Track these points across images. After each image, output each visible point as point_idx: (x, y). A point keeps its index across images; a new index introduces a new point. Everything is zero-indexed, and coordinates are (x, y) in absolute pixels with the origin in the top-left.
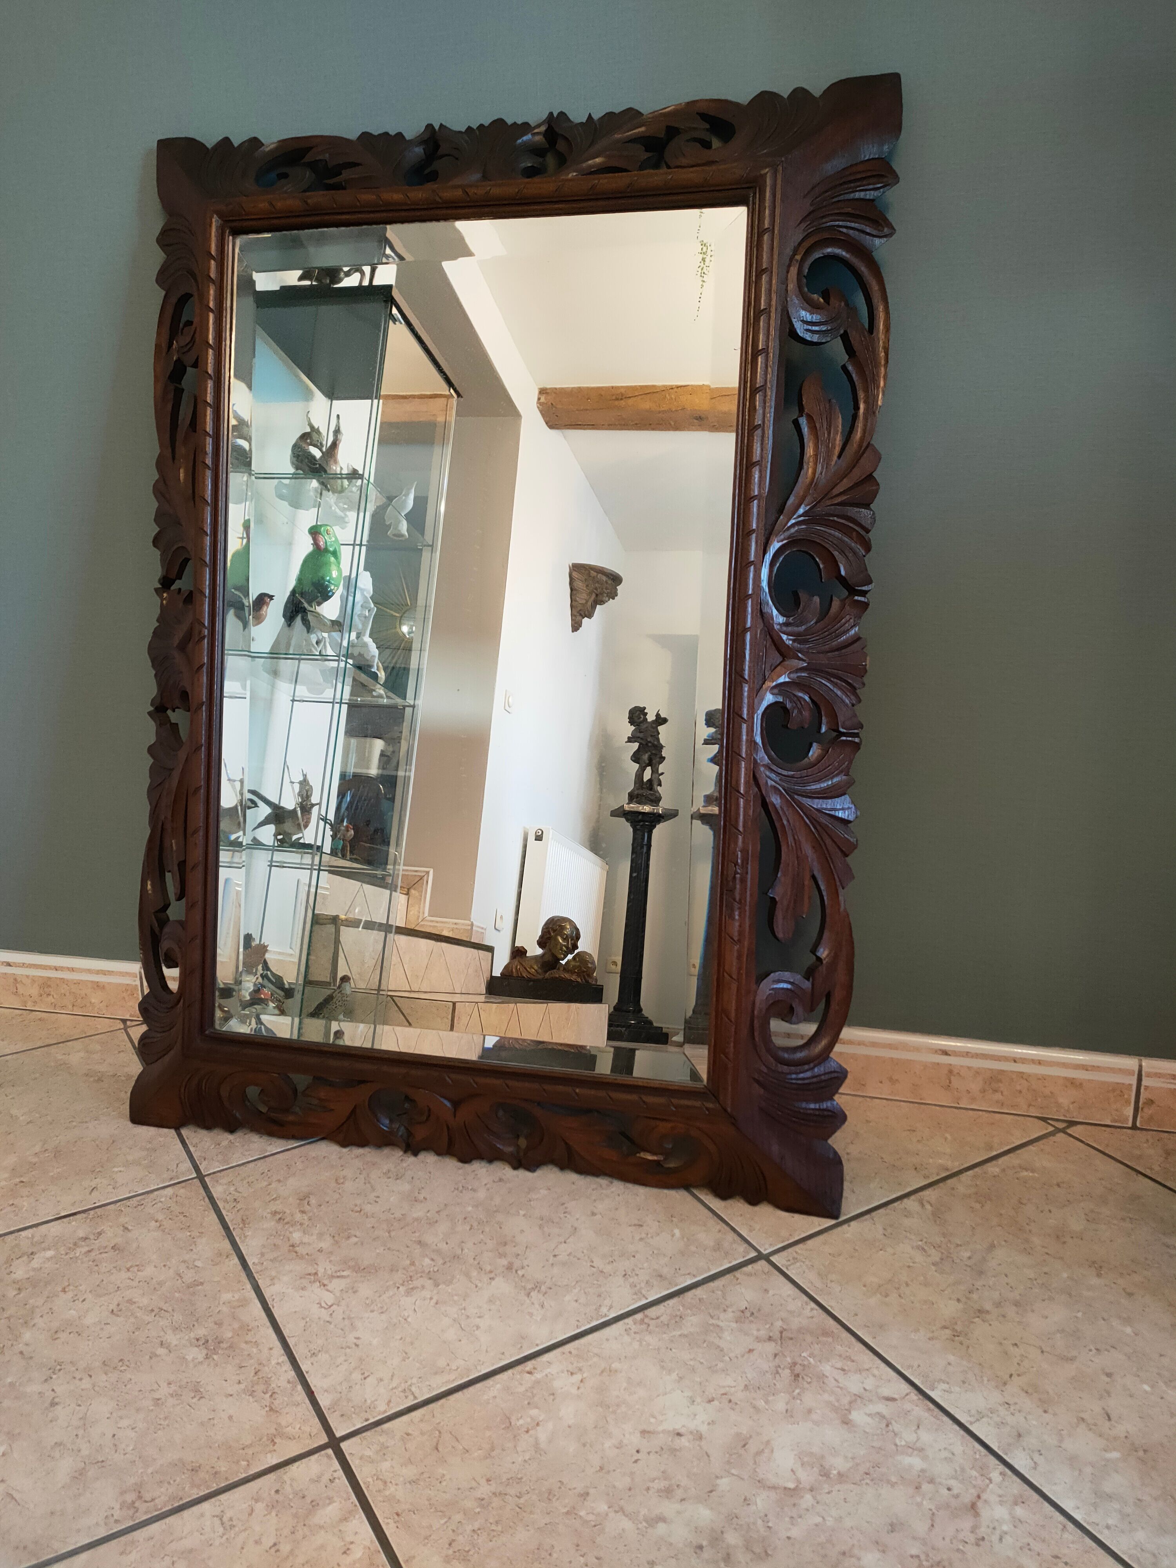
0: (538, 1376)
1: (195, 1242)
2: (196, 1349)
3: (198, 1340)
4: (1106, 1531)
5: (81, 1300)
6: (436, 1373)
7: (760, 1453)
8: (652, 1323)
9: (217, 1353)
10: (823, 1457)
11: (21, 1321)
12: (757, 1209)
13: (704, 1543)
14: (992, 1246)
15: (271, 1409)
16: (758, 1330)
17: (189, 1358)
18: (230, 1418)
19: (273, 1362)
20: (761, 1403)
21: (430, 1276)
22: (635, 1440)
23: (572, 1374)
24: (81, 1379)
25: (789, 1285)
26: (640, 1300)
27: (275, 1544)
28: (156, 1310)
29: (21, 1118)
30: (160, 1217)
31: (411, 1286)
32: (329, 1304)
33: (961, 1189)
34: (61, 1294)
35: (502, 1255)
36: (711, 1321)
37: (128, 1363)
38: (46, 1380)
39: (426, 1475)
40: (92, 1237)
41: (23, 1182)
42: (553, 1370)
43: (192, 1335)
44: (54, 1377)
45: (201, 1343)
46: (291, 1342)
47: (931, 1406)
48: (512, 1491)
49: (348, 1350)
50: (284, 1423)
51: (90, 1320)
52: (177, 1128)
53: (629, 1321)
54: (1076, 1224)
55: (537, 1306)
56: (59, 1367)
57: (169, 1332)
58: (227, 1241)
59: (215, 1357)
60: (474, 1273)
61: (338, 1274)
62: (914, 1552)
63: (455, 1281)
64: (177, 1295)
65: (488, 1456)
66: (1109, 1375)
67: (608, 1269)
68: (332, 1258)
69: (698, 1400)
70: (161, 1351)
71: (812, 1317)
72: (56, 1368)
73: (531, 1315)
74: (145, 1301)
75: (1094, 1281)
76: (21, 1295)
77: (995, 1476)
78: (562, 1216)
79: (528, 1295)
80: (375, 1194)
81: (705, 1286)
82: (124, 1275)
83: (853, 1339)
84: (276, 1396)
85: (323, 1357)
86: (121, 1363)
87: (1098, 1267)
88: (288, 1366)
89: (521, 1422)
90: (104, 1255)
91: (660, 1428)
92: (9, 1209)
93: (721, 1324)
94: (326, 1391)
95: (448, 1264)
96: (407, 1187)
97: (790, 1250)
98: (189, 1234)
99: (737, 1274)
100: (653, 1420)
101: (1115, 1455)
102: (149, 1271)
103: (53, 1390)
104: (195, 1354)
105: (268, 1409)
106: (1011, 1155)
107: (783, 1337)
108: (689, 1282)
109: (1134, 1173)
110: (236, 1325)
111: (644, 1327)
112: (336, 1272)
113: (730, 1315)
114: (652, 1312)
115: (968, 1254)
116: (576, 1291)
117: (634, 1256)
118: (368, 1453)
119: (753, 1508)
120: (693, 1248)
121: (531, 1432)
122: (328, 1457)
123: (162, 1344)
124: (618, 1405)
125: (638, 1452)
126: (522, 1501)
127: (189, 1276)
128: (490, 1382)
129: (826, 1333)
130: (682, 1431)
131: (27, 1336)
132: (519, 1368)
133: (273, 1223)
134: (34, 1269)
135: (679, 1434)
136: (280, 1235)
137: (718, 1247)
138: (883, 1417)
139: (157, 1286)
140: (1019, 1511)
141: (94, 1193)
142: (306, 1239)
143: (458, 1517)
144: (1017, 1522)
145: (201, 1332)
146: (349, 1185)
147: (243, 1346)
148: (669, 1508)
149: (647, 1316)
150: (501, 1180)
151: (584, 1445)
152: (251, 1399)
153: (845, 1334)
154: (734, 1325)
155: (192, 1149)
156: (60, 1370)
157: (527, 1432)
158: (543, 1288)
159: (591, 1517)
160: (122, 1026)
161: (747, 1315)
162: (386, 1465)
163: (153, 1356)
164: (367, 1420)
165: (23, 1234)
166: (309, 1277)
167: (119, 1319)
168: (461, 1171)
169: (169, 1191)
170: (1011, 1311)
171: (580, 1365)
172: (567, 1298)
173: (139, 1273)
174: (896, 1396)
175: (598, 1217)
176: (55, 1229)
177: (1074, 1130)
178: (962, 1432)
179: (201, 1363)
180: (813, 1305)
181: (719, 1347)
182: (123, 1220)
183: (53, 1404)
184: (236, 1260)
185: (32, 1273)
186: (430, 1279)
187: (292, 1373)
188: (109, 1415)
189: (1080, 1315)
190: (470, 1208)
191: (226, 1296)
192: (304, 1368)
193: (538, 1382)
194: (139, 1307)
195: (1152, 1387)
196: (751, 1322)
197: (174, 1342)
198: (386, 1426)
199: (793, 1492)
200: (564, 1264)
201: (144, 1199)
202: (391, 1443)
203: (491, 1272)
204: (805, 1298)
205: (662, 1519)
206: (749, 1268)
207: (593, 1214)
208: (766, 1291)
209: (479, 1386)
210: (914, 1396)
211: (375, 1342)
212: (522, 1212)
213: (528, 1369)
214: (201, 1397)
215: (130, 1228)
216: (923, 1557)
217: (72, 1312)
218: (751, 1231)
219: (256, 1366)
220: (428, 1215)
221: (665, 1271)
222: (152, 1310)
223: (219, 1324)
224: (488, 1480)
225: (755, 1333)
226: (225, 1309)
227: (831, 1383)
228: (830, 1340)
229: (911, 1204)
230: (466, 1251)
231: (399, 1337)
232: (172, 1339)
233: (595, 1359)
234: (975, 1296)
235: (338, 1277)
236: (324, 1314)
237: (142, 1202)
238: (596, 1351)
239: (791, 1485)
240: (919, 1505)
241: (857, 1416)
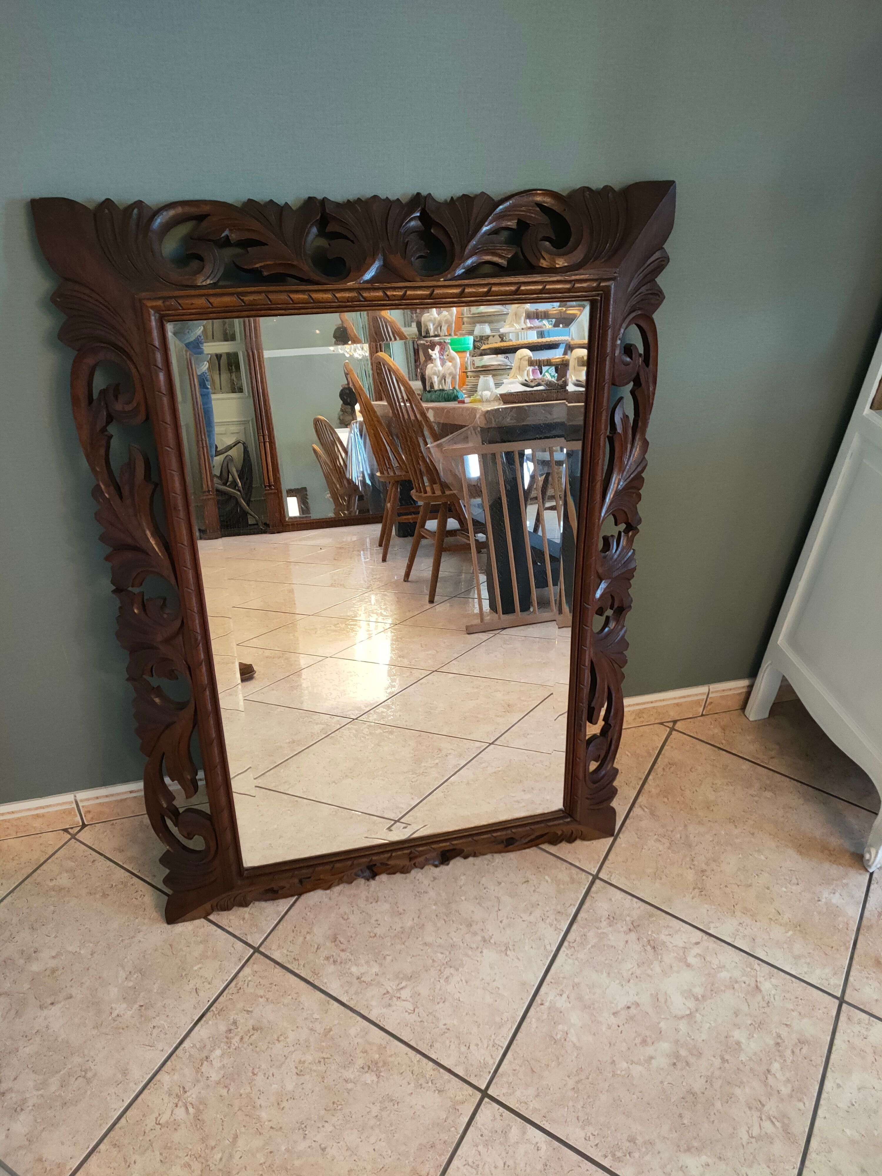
0: (547, 1004)
1: (299, 1002)
2: (367, 1075)
3: (363, 1068)
4: (806, 976)
5: (271, 1075)
6: (500, 1027)
7: (666, 1002)
8: (575, 945)
9: (381, 1072)
10: (691, 990)
11: (249, 1107)
12: (573, 844)
13: (675, 1061)
14: (685, 826)
15: (439, 1091)
16: (622, 927)
17: (369, 1082)
18: (423, 1106)
19: (415, 1062)
20: (649, 972)
21: (448, 964)
22: (613, 1020)
23: (561, 995)
24: (323, 1126)
25: (618, 892)
26: (560, 933)
27: (505, 1164)
28: (322, 1060)
29: (82, 952)
30: (261, 992)
31: (445, 977)
32: (412, 1009)
33: (654, 791)
34: (255, 1077)
35: (475, 934)
36: (600, 931)
37: (338, 1103)
38: (304, 1137)
39: (540, 1089)
40: (232, 1027)
41: (142, 1006)
42: (551, 997)
43: (357, 1066)
44: (306, 1132)
45: (366, 1069)
46: (412, 1043)
47: (715, 939)
48: (583, 1077)
49: (447, 1035)
50: (452, 1096)
51: (290, 1086)
52: (206, 918)
53: (563, 949)
54: (711, 796)
55: (516, 960)
56: (303, 1126)
57: (343, 1071)
58: (318, 993)
59: (382, 1074)
60: (470, 953)
61: (400, 986)
62: (750, 1022)
63: (464, 962)
64: (324, 1044)
65: (559, 1064)
66: (768, 888)
67: (532, 918)
68: (388, 977)
69: (624, 983)
70: (350, 1086)
71: (639, 908)
72: (302, 1127)
73: (517, 967)
74: (309, 1058)
75: (736, 831)
76: (232, 1090)
77: (756, 967)
78: (485, 891)
79: (506, 954)
80: (374, 919)
81: (582, 909)
82: (279, 1046)
83: (663, 914)
84: (434, 1082)
85: (437, 1045)
86: (335, 1105)
87: (732, 820)
88: (425, 1061)
89: (559, 1036)
90: (253, 1037)
91: (619, 1008)
92: (155, 1032)
93: (604, 931)
94: (456, 1066)
95: (452, 953)
96: (387, 906)
97: (604, 867)
98: (290, 997)
99: (592, 894)
100: (613, 1005)
101: (790, 933)
102: (292, 1036)
103: (314, 1141)
104: (369, 1078)
105: (437, 1092)
106: (661, 756)
107: (634, 927)
108: (574, 911)
109: (716, 749)
110: (375, 1048)
111: (573, 949)
112: (398, 985)
113: (604, 924)
114: (570, 937)
115: (679, 836)
116: (527, 941)
117: (538, 905)
118: (504, 1091)
119: (681, 1032)
120: (562, 886)
121: (567, 1040)
122: (488, 1103)
123: (346, 1081)
124: (594, 1004)
125: (619, 1026)
126: (590, 1079)
127: (319, 1028)
128: (527, 1020)
129: (651, 915)
130: (629, 1004)
131: (264, 1115)
132: (535, 1004)
133: (332, 967)
134: (220, 1068)
135: (629, 1008)
136: (344, 974)
137: (573, 881)
138: (700, 955)
139: (307, 1044)
140: (773, 981)
141: (201, 993)
142: (363, 971)
143: (571, 1104)
144: (776, 987)
145: (360, 1062)
146: (354, 919)
147: (391, 1059)
148: (650, 1050)
149: (569, 942)
150: (435, 878)
151: (594, 1034)
152: (425, 1091)
153: (659, 912)
154: (610, 929)
155: (230, 930)
156: (306, 1127)
157: (565, 1040)
158: (511, 947)
159: (623, 1073)
160: (69, 836)
161: (612, 919)
162: (518, 1093)
163: (349, 1091)
164: (490, 1072)
165: (186, 1044)
166: (385, 996)
167: (307, 1077)
168: (408, 881)
169: (247, 970)
170: (714, 865)
171: (561, 988)
172: (527, 948)
173: (288, 1040)
174: (698, 941)
175: (503, 884)
176: (202, 1032)
177: (678, 726)
178: (733, 949)
179: (378, 1082)
180: (635, 900)
181: (612, 946)
182: (240, 1006)
183: (324, 1149)
184: (336, 1004)
185: (222, 1072)
186: (451, 967)
187: (431, 1063)
188: (360, 1140)
189: (740, 856)
190: (434, 907)
191: (353, 1032)
192: (433, 1057)
193: (549, 1008)
194: (310, 1063)
195: (786, 888)
196: (616, 923)
197: (352, 1077)
198: (501, 1070)
199: (690, 1016)
200: (509, 925)
201: (237, 984)
202: (511, 1079)
203: (478, 948)
204: (630, 897)
205: (651, 1058)
206: (594, 889)
207: (500, 883)
208: (611, 899)
209: (524, 1024)
210: (706, 937)
211: (455, 1022)
212: (463, 898)
213: (539, 1002)
214: (398, 1103)
215: (250, 1009)
216: (754, 1023)
217: (274, 1086)
218: (580, 862)
219: (409, 1068)
220: (415, 922)
221: (559, 908)
222: (320, 1062)
223: (365, 1052)
224: (569, 1077)
225: (622, 929)
226: (359, 1040)
227: (670, 946)
228: (654, 919)
229: (636, 810)
230: (454, 939)
231: (464, 1014)
232: (349, 1074)
233: (565, 981)
234: (696, 863)
235: (402, 988)
236: (414, 1017)
237: (239, 986)
238: (561, 975)
239: (688, 1012)
240: (739, 997)
241: (691, 960)
